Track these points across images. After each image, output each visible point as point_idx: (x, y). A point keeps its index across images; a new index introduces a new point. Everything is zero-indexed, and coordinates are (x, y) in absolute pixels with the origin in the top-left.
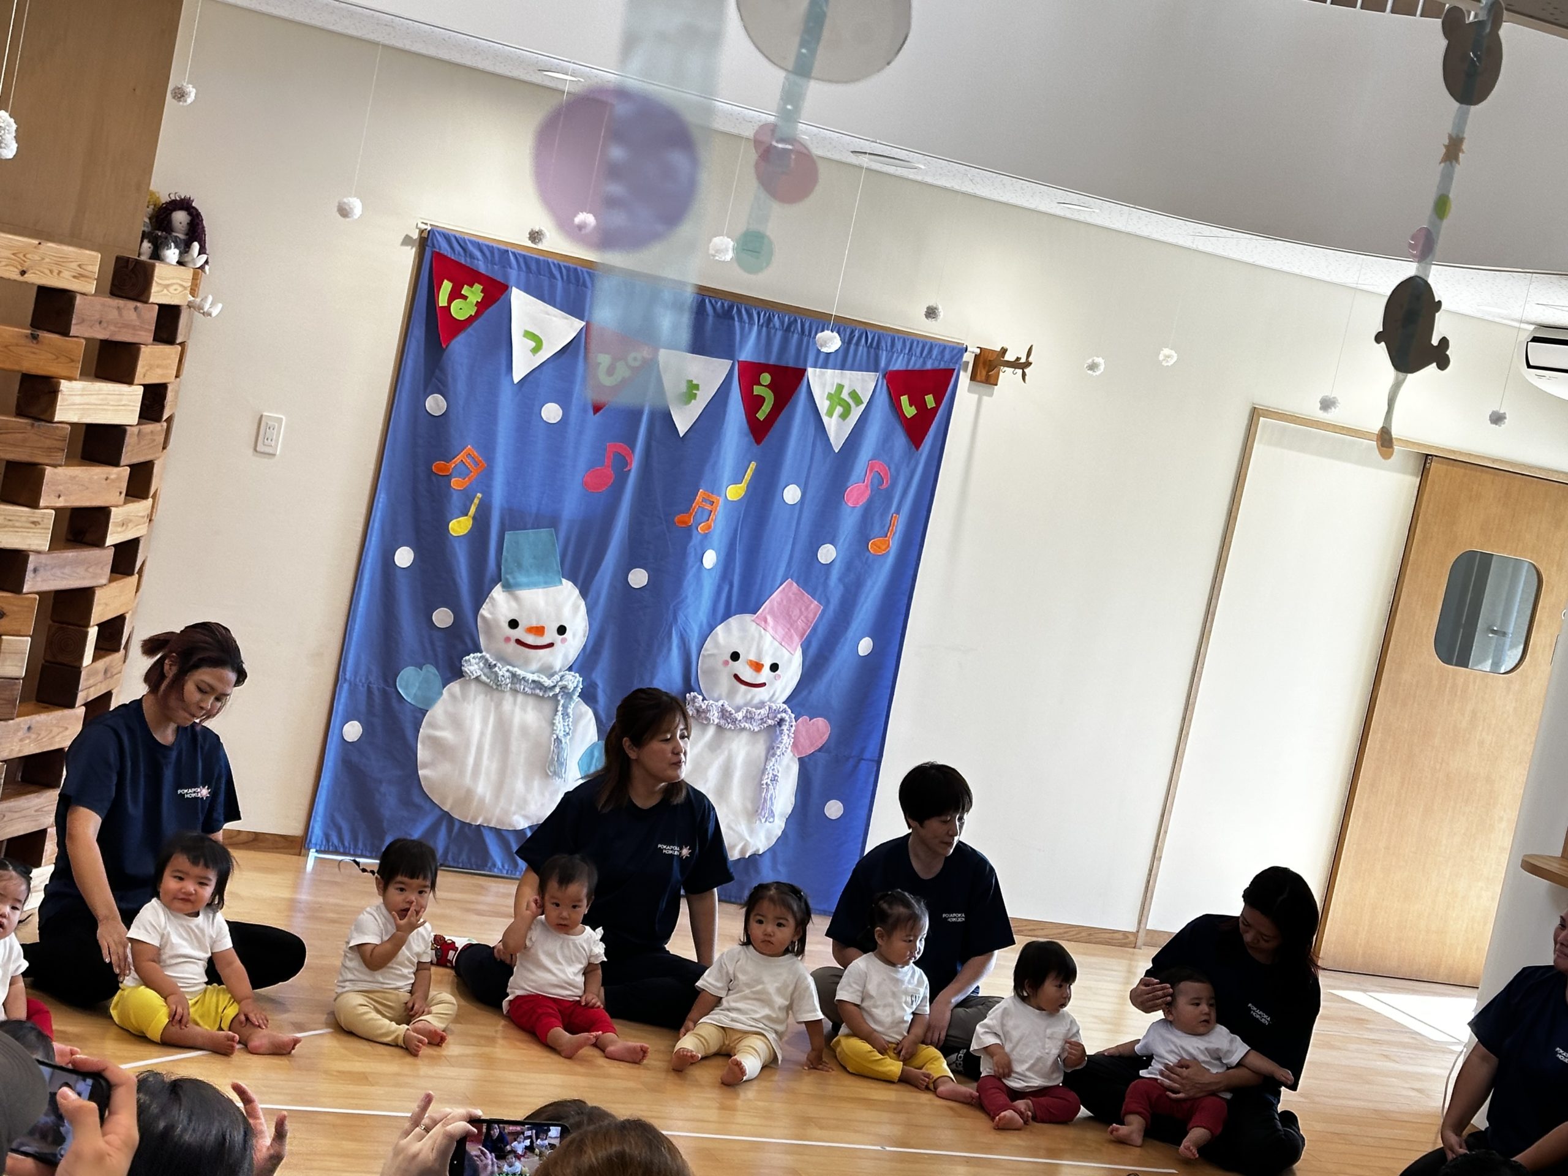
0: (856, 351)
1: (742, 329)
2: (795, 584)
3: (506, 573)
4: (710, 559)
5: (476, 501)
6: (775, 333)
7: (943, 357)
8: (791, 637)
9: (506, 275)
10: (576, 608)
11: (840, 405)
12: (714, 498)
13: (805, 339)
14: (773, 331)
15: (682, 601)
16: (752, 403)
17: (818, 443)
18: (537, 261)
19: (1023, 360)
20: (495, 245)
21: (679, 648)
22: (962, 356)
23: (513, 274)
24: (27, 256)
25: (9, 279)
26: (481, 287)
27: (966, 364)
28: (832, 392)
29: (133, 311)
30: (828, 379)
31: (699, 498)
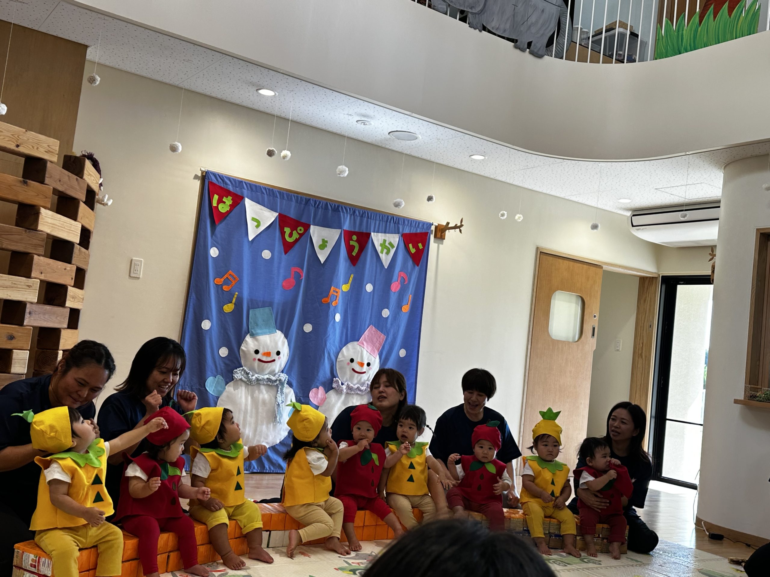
0: (390, 225)
1: (344, 216)
2: (374, 327)
3: (251, 329)
4: (338, 317)
5: (236, 296)
6: (357, 219)
7: (424, 227)
8: (374, 351)
9: (242, 193)
10: (283, 343)
11: (386, 249)
12: (337, 290)
13: (369, 220)
14: (356, 217)
15: (328, 336)
16: (350, 249)
17: (378, 266)
18: (256, 186)
19: (459, 224)
20: (236, 179)
21: (328, 358)
22: (431, 227)
23: (245, 192)
24: (20, 137)
25: (10, 149)
26: (231, 198)
27: (432, 230)
28: (382, 243)
29: (75, 180)
30: (380, 238)
31: (332, 290)
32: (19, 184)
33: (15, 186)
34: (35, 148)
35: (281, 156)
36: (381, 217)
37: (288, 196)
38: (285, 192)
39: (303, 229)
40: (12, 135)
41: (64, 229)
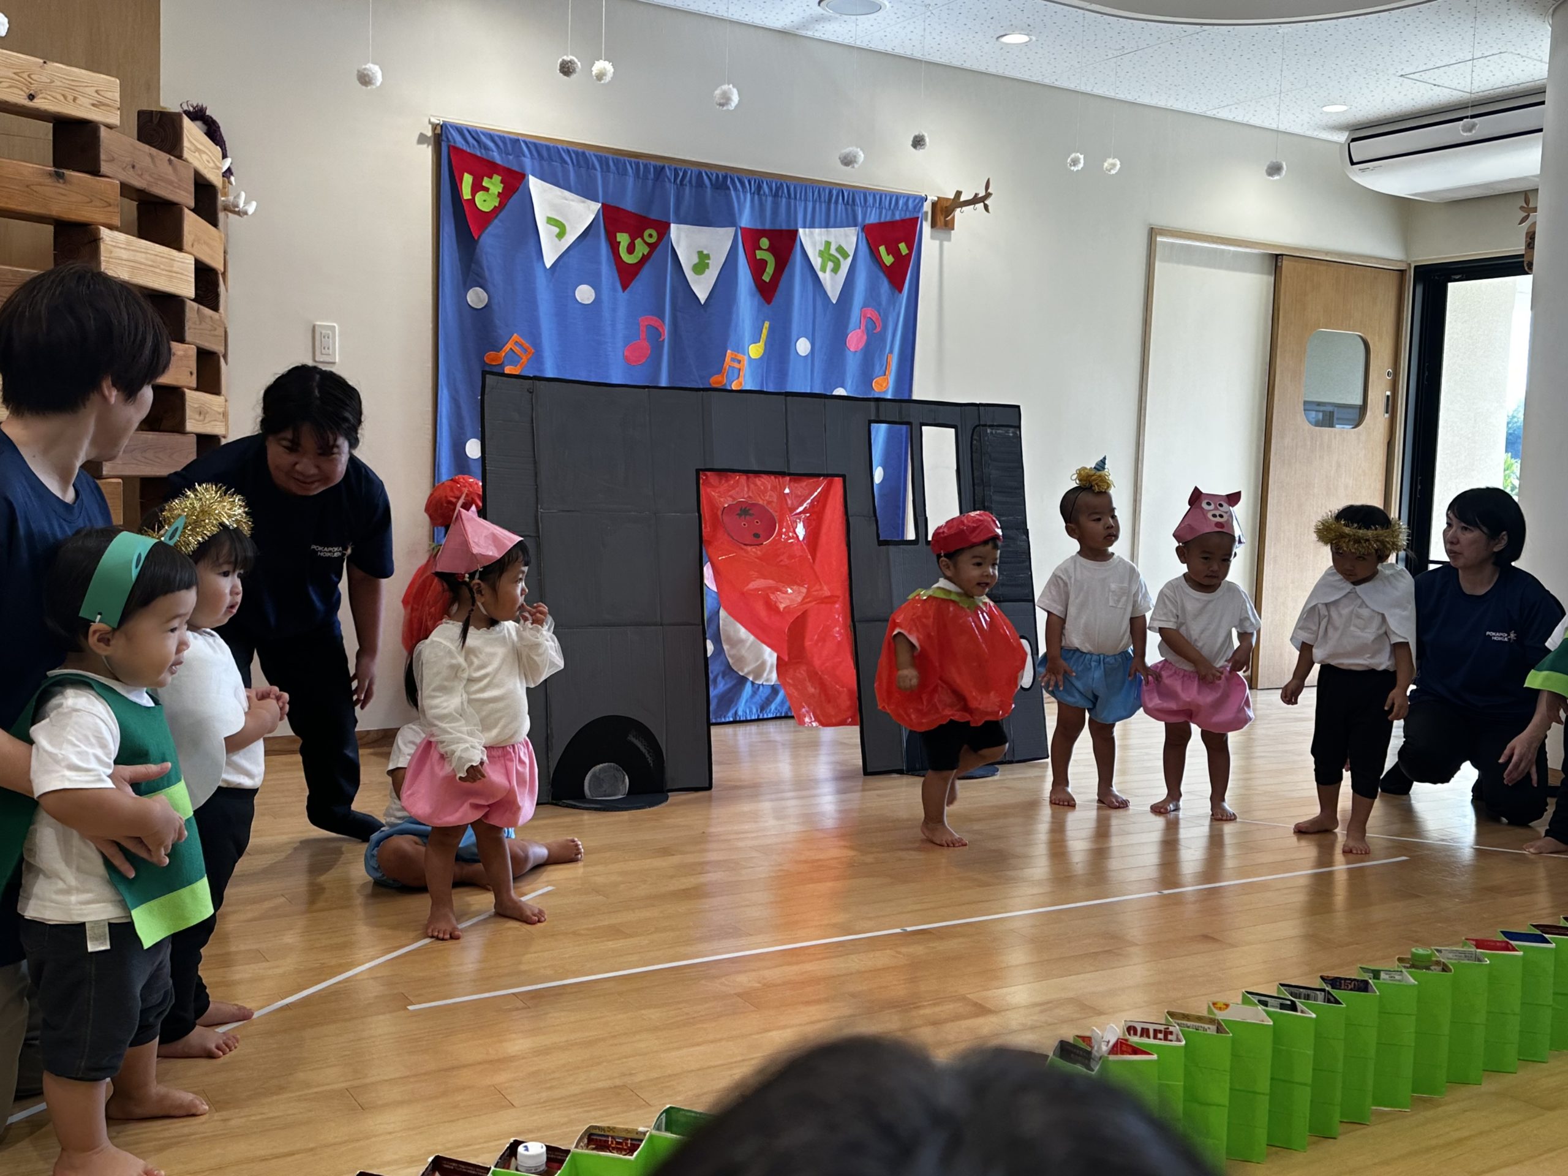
0: (836, 208)
1: (738, 198)
6: (766, 201)
7: (907, 207)
9: (521, 165)
11: (832, 261)
12: (740, 356)
13: (792, 204)
14: (764, 198)
16: (757, 267)
17: (818, 298)
18: (548, 148)
19: (982, 193)
20: (506, 135)
22: (922, 205)
23: (527, 162)
24: (32, 76)
25: (15, 105)
26: (500, 178)
27: (926, 213)
28: (822, 249)
29: (166, 163)
30: (817, 238)
31: (728, 359)
32: (49, 181)
33: (40, 184)
34: (70, 98)
35: (594, 73)
36: (816, 193)
37: (617, 163)
38: (610, 156)
39: (654, 234)
40: (15, 73)
41: (158, 270)
